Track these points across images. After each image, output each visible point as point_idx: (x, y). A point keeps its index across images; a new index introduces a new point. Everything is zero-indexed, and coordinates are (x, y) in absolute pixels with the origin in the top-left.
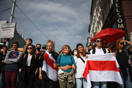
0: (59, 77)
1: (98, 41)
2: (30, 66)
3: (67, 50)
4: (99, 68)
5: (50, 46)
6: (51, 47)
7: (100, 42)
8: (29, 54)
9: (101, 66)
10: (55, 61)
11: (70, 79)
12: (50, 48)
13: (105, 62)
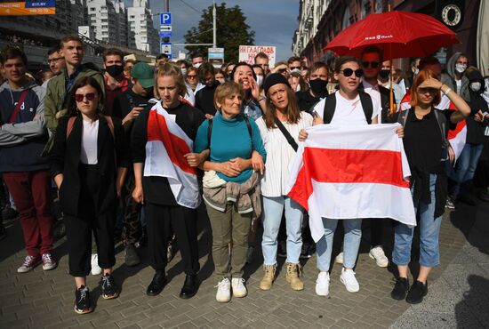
0: (208, 198)
1: (348, 72)
2: (96, 162)
3: (235, 105)
4: (345, 175)
5: (168, 88)
6: (172, 92)
7: (353, 76)
8: (84, 116)
9: (351, 166)
10: (189, 141)
11: (245, 204)
12: (168, 97)
13: (367, 155)
